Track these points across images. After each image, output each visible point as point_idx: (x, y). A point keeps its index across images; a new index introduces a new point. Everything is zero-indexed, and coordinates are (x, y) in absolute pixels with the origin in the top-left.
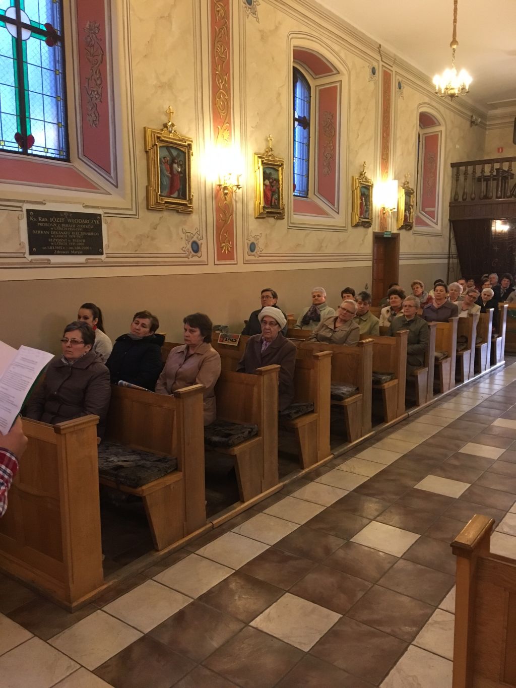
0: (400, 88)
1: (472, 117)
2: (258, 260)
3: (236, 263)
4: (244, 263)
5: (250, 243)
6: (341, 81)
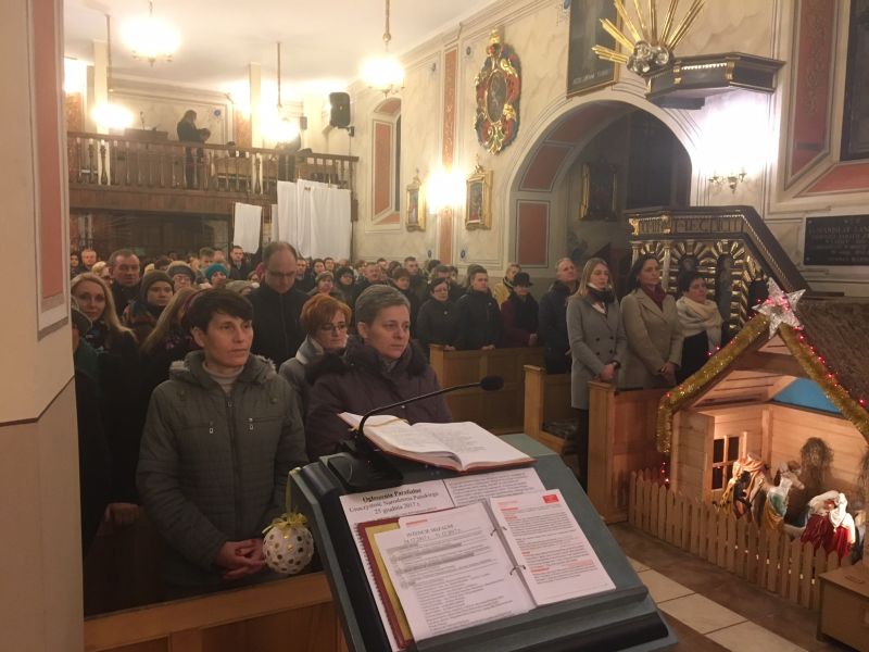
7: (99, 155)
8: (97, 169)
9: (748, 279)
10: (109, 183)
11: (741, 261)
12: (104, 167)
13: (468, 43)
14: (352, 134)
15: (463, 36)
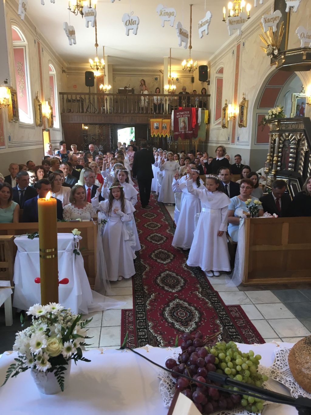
0: (43, 51)
1: (62, 68)
2: (12, 146)
3: (5, 147)
4: (8, 148)
5: (9, 136)
6: (25, 46)
7: (105, 102)
8: (104, 107)
9: (305, 150)
10: (109, 113)
11: (303, 142)
12: (107, 106)
13: (243, 40)
14: (209, 84)
15: (242, 37)
